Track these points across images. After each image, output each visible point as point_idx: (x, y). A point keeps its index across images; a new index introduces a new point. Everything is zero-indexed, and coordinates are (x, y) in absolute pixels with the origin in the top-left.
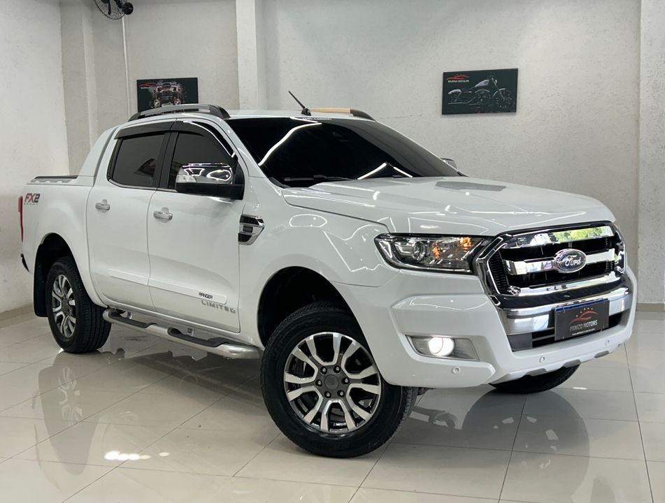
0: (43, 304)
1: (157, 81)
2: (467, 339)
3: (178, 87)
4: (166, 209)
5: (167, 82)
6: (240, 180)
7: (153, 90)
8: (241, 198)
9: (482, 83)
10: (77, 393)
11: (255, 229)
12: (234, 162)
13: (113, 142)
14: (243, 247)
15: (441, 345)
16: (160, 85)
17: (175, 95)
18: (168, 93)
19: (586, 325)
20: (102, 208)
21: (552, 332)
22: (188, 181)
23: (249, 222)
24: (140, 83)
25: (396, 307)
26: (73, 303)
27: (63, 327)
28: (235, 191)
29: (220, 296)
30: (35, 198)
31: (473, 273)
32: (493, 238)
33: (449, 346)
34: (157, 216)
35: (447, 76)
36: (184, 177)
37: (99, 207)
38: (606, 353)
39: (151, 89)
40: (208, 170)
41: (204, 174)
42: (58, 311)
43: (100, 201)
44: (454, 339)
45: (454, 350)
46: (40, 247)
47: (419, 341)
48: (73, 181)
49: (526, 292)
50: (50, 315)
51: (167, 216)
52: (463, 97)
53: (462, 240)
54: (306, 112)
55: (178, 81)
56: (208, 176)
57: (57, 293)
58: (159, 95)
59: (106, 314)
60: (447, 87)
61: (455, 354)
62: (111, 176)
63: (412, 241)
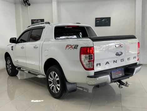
9: (103, 20)
16: (36, 21)
24: (32, 20)
35: (96, 19)
39: (34, 21)
52: (100, 23)
55: (40, 20)
60: (96, 21)
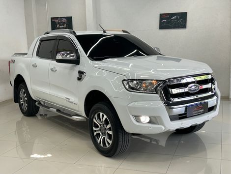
0: (17, 99)
1: (58, 18)
2: (154, 117)
3: (65, 20)
4: (54, 67)
5: (61, 18)
6: (78, 58)
7: (57, 21)
8: (79, 64)
9: (174, 18)
10: (28, 130)
11: (83, 76)
12: (76, 51)
13: (38, 42)
14: (79, 82)
15: (145, 119)
16: (59, 19)
17: (64, 23)
18: (61, 22)
19: (199, 111)
20: (35, 66)
21: (186, 114)
22: (60, 58)
23: (81, 73)
24: (52, 18)
25: (129, 106)
26: (26, 99)
27: (23, 107)
28: (77, 62)
29: (72, 99)
30: (14, 61)
31: (157, 93)
32: (164, 80)
33: (148, 119)
34: (52, 70)
35: (161, 15)
36: (59, 57)
37: (33, 66)
38: (208, 121)
39: (56, 21)
40: (68, 54)
41: (66, 56)
42: (22, 101)
43: (34, 63)
44: (150, 117)
45: (150, 121)
46: (15, 79)
47: (137, 118)
48: (26, 56)
49: (176, 100)
50: (19, 103)
51: (55, 70)
52: (167, 23)
53: (153, 81)
54: (105, 32)
55: (65, 18)
56: (68, 56)
57: (21, 95)
58: (59, 23)
59: (37, 103)
60: (161, 19)
61: (150, 122)
62: (38, 55)
63: (135, 82)
